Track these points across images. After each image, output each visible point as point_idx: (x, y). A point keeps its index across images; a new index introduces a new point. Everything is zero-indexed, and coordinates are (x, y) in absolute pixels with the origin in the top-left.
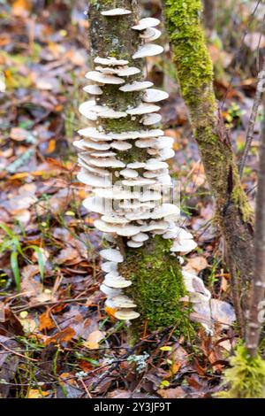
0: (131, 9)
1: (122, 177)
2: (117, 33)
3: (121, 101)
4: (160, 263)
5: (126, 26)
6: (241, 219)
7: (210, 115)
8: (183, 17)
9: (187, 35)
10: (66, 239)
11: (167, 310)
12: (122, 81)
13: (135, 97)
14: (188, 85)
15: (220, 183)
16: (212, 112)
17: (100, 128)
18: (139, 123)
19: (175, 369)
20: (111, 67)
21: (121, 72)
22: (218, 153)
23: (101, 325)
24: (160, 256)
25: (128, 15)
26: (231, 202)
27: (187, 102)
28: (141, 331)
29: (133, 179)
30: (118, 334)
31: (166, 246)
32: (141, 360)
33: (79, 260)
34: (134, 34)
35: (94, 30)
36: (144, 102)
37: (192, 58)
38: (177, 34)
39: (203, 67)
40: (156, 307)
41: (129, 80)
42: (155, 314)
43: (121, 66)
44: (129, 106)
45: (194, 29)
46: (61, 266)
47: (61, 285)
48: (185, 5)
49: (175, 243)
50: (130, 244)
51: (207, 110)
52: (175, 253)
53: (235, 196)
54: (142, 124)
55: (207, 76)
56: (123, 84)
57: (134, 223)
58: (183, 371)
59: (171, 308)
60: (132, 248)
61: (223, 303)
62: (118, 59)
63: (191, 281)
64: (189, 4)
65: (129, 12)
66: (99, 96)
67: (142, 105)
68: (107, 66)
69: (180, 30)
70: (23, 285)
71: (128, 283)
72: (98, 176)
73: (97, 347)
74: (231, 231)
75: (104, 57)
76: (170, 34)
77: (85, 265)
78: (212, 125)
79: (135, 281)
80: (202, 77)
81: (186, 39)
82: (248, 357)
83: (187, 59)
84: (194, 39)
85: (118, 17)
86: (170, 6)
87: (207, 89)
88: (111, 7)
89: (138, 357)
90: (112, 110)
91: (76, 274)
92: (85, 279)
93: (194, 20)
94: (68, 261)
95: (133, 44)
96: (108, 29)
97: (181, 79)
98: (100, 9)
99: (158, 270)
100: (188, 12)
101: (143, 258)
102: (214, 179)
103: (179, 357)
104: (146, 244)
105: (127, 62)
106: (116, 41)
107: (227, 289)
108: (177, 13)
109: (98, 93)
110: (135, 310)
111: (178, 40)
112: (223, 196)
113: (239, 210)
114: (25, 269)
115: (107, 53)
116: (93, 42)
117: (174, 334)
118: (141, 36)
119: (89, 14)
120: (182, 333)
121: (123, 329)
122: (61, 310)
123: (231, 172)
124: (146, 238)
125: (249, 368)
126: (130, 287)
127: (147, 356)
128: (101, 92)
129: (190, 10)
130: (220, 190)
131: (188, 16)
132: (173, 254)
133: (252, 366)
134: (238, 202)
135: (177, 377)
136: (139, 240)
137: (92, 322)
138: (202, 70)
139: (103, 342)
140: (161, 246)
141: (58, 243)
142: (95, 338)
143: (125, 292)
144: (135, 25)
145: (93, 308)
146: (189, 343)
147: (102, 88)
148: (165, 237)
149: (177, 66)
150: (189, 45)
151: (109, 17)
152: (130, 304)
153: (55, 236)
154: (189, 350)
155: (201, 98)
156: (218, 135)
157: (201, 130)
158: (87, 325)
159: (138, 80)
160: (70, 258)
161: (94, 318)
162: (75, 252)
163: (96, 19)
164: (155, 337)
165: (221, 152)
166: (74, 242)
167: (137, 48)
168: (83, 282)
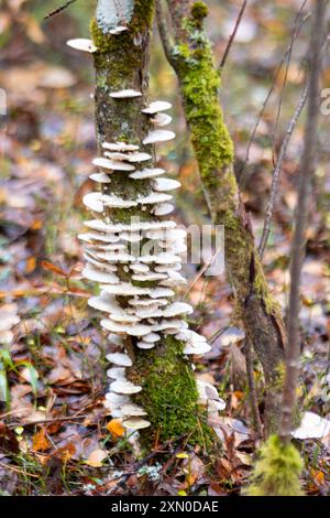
0: (141, 91)
1: (131, 272)
2: (126, 117)
3: (131, 189)
4: (172, 366)
5: (136, 109)
6: (264, 310)
7: (231, 198)
8: (202, 94)
9: (206, 113)
10: (56, 358)
11: (180, 417)
12: (132, 168)
13: (145, 185)
14: (207, 165)
15: (242, 271)
16: (232, 195)
17: (108, 220)
18: (149, 213)
19: (192, 480)
20: (121, 152)
21: (132, 158)
22: (239, 239)
23: (102, 444)
24: (172, 359)
25: (138, 97)
26: (253, 292)
27: (207, 184)
28: (151, 442)
29: (144, 274)
30: (121, 454)
31: (178, 349)
32: (154, 471)
33: (72, 380)
34: (143, 118)
35: (101, 114)
36: (154, 191)
37: (212, 138)
38: (195, 112)
39: (224, 147)
40: (168, 414)
41: (139, 166)
42: (167, 423)
43: (132, 151)
44: (139, 195)
45: (213, 107)
46: (53, 386)
47: (55, 405)
48: (204, 82)
49: (188, 345)
50: (141, 345)
51: (227, 192)
52: (188, 355)
53: (257, 286)
54: (153, 215)
55: (228, 156)
56: (133, 171)
57: (144, 322)
58: (200, 483)
59: (185, 415)
60: (143, 350)
61: (234, 420)
62: (127, 143)
63: (204, 389)
64: (208, 80)
65: (139, 94)
66: (107, 184)
67: (152, 194)
68: (115, 151)
69: (198, 108)
70: (13, 405)
71: (138, 389)
72: (105, 271)
73: (100, 465)
74: (253, 323)
75: (113, 142)
76: (188, 113)
77: (79, 385)
78: (233, 209)
79: (145, 386)
80: (223, 157)
81: (205, 117)
82: (281, 445)
83: (206, 138)
84: (214, 117)
85: (128, 100)
86: (188, 83)
87: (228, 170)
88: (120, 89)
89: (150, 469)
90: (121, 200)
91: (70, 395)
92: (81, 399)
93: (213, 98)
94: (60, 381)
95: (143, 129)
96: (117, 112)
97: (200, 161)
98: (108, 91)
99: (169, 374)
100: (207, 89)
101: (154, 360)
102: (236, 267)
103: (195, 467)
104: (158, 345)
105: (137, 147)
106: (125, 125)
107: (238, 406)
108: (196, 90)
109: (105, 181)
110: (146, 418)
111: (196, 118)
112: (245, 285)
113: (262, 300)
114: (13, 389)
115: (116, 138)
116: (100, 126)
117: (189, 443)
118: (152, 120)
119: (96, 98)
120: (197, 442)
121: (126, 448)
122: (56, 430)
123: (252, 260)
124: (157, 338)
125: (283, 457)
126: (140, 393)
127: (160, 467)
128: (108, 180)
129: (210, 87)
130: (241, 279)
131: (207, 93)
132: (186, 357)
133: (285, 455)
134: (261, 293)
135: (193, 489)
136: (149, 341)
137: (93, 441)
138: (222, 150)
139: (106, 461)
140: (174, 349)
141: (48, 362)
142: (97, 457)
143: (134, 399)
144: (145, 107)
145: (92, 428)
146: (205, 453)
147: (109, 175)
148: (177, 338)
149: (196, 147)
150: (208, 124)
151: (117, 100)
152: (140, 412)
153: (45, 355)
154: (206, 460)
155: (221, 180)
156: (239, 220)
157: (221, 214)
158: (87, 445)
159: (149, 167)
160: (62, 378)
161: (94, 437)
162: (67, 372)
163: (104, 102)
164: (168, 447)
165: (243, 237)
166: (65, 361)
167: (147, 133)
168: (78, 402)
